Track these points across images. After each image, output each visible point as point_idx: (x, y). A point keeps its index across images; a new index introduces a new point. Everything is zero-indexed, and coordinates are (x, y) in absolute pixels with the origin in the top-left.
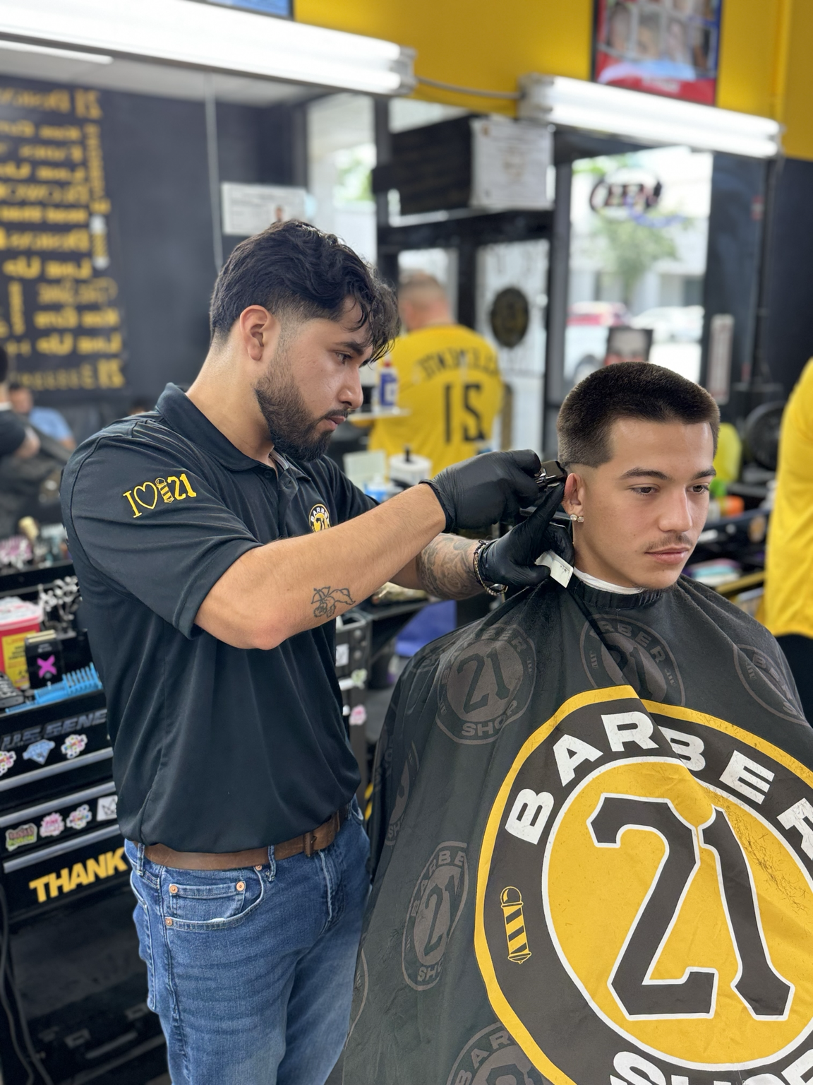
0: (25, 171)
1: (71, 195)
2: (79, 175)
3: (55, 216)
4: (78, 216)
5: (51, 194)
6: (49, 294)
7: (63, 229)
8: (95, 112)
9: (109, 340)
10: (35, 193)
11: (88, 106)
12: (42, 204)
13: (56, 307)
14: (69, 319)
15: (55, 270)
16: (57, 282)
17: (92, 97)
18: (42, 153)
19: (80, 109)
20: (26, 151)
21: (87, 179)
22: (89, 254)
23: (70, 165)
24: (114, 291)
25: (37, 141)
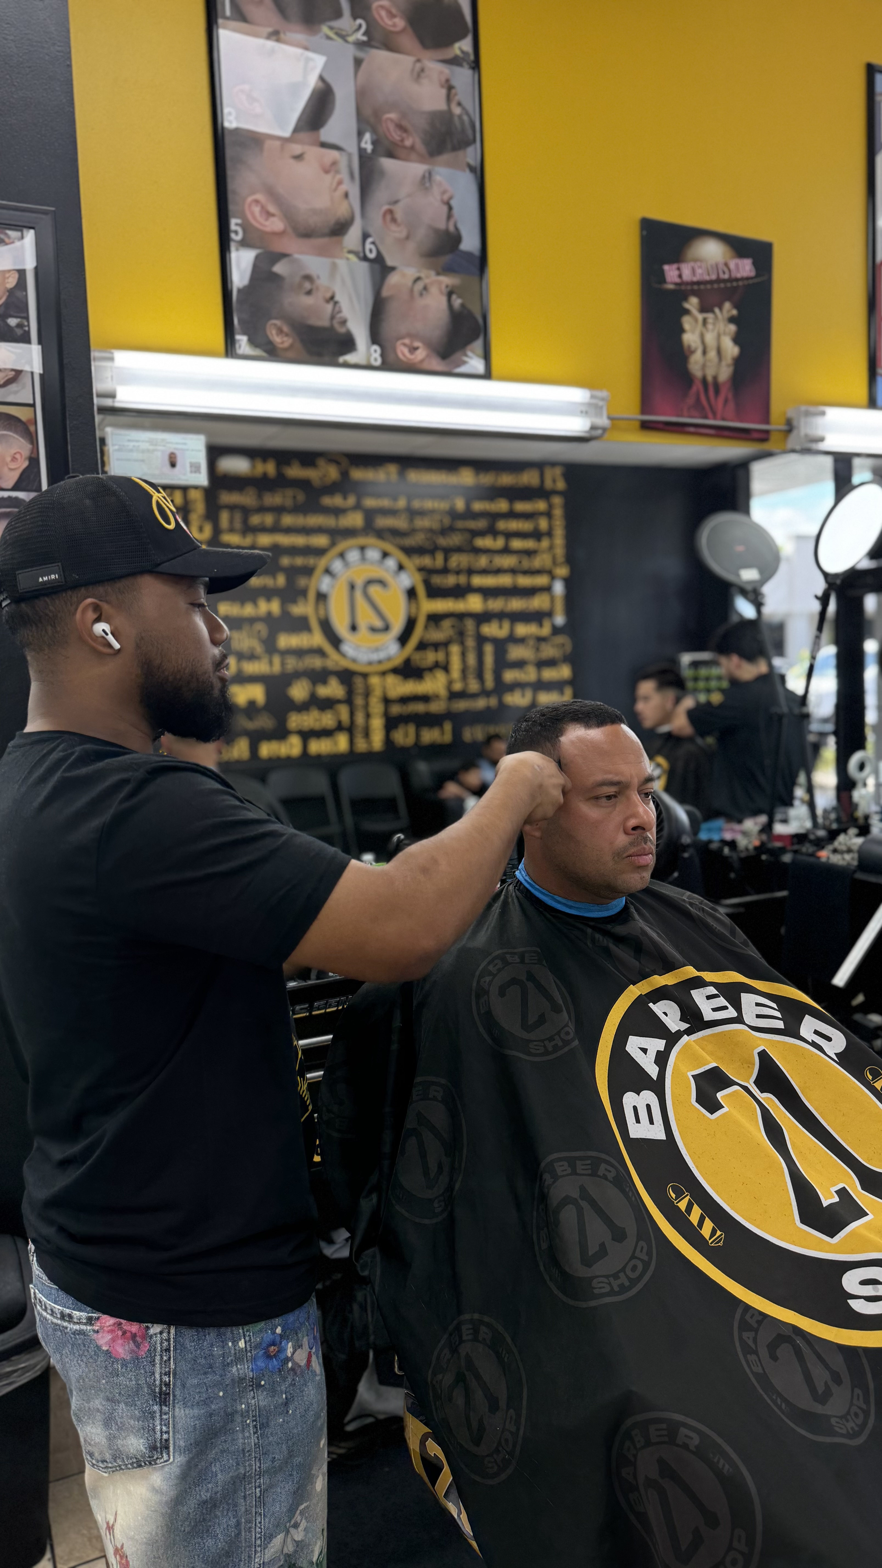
0: (500, 543)
1: (537, 562)
2: (545, 543)
3: (524, 581)
4: (541, 580)
5: (520, 562)
6: (516, 653)
7: (530, 592)
8: (561, 485)
9: (562, 693)
10: (508, 561)
11: (555, 480)
12: (513, 571)
13: (520, 664)
14: (530, 674)
15: (522, 630)
16: (522, 641)
17: (558, 471)
18: (514, 525)
19: (548, 484)
20: (502, 525)
21: (551, 548)
22: (550, 614)
23: (537, 535)
24: (569, 648)
25: (512, 515)
